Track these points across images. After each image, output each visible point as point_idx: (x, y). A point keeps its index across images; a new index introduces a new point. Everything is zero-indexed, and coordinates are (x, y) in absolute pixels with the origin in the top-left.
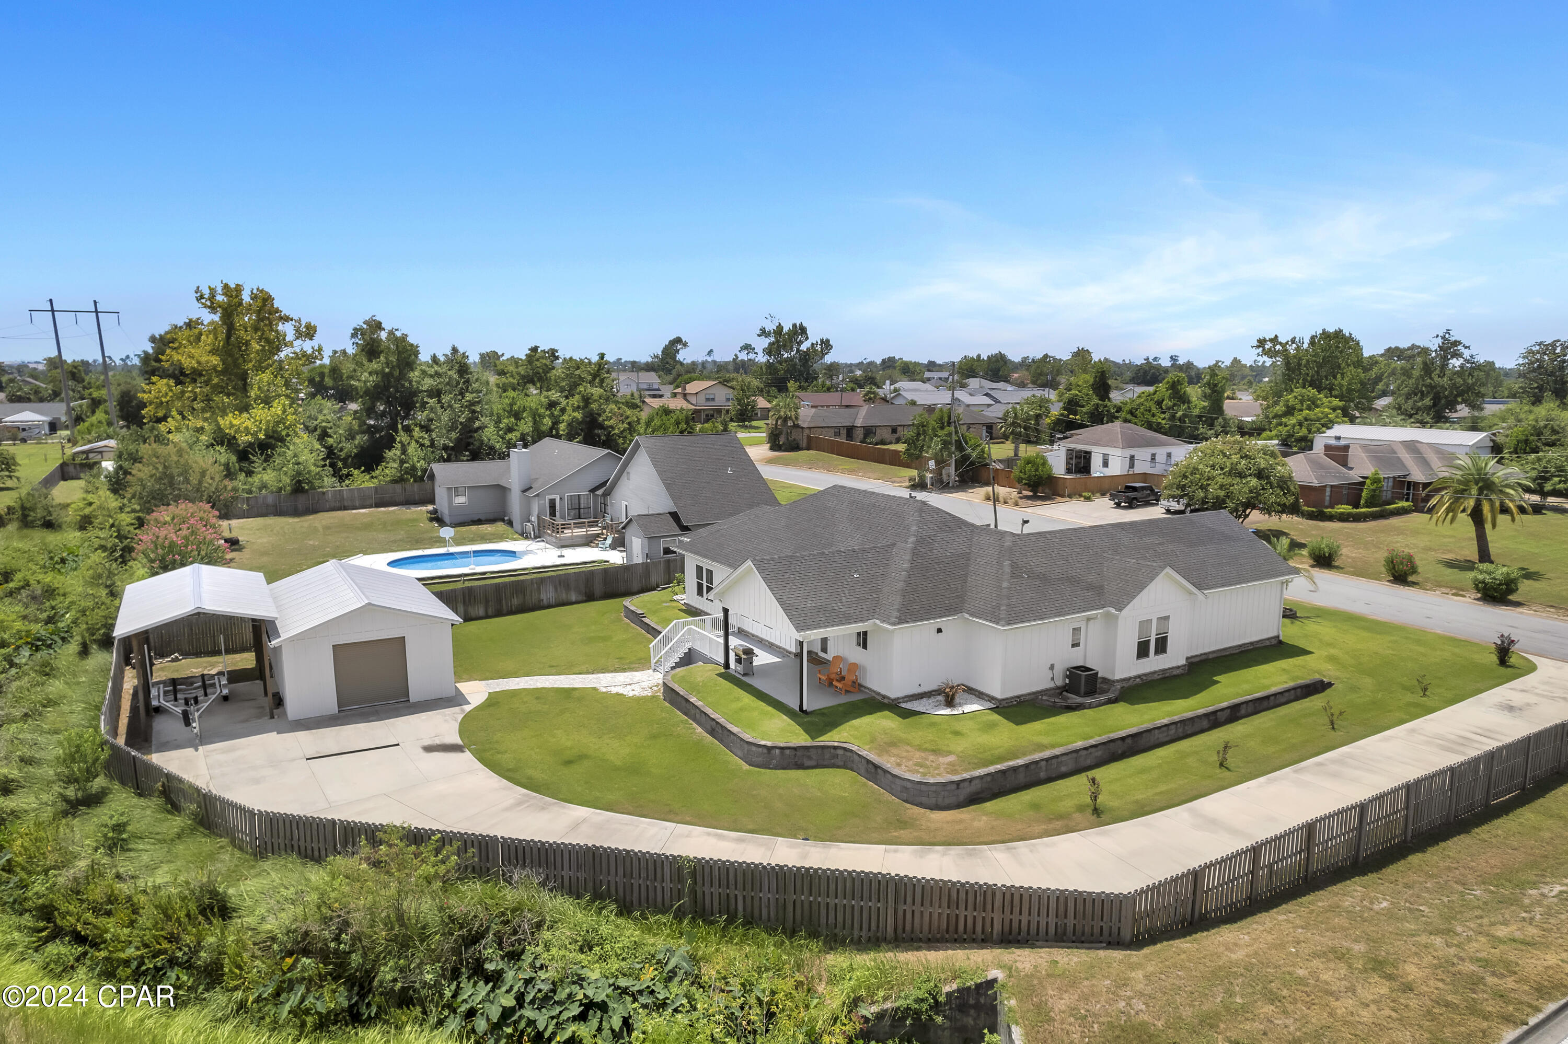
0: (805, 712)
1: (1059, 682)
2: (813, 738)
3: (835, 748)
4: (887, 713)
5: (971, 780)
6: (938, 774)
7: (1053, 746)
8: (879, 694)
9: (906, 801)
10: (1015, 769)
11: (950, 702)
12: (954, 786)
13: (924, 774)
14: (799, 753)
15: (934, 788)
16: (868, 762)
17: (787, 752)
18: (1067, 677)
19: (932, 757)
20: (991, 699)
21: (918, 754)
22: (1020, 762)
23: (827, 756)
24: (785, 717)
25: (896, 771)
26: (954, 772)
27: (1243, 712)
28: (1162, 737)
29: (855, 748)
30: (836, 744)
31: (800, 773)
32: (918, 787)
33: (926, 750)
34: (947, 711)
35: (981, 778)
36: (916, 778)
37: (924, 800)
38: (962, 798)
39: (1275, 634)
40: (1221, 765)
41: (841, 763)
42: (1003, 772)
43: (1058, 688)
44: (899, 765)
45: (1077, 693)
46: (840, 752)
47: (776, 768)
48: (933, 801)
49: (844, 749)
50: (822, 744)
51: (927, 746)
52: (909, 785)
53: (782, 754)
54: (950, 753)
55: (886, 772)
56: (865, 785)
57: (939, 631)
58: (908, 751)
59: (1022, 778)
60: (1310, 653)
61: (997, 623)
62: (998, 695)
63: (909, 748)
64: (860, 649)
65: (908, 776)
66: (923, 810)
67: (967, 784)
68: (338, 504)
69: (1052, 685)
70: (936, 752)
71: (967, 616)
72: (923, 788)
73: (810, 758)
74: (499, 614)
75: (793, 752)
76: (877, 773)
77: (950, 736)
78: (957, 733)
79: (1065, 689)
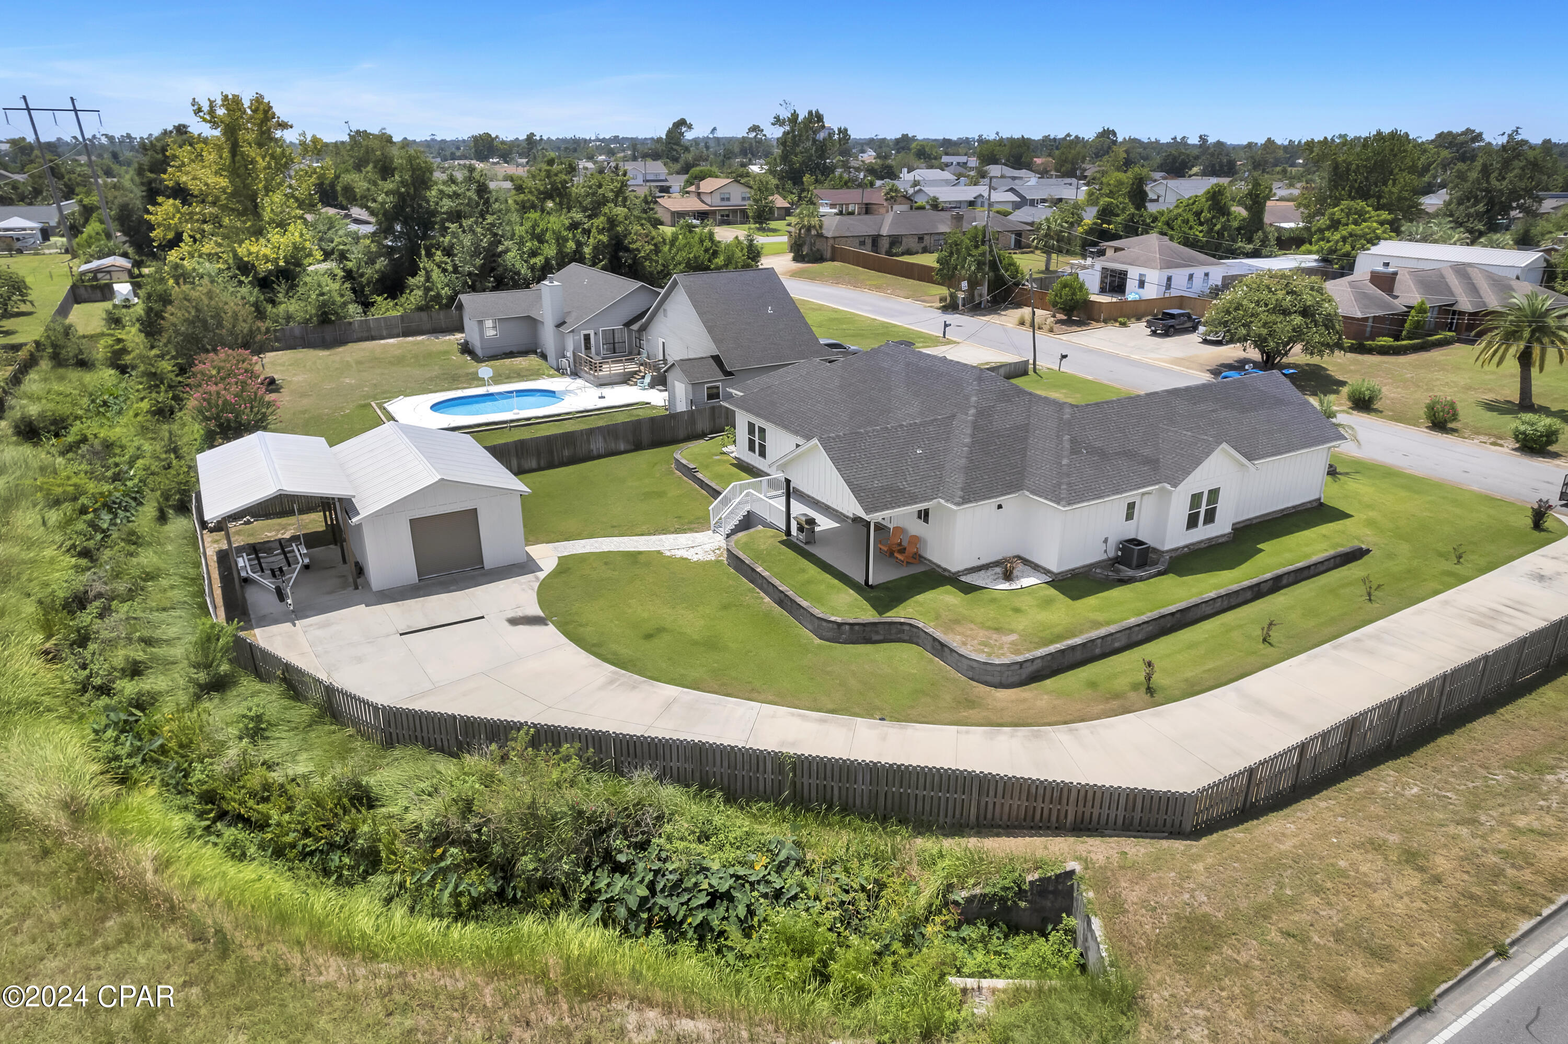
0: (871, 587)
1: (1112, 554)
2: (880, 614)
3: (902, 624)
4: (949, 587)
5: (1032, 660)
6: (1003, 654)
7: (1108, 623)
8: (939, 566)
9: (972, 679)
10: (1073, 648)
11: (1008, 576)
12: (1017, 667)
13: (989, 655)
14: (868, 629)
15: (998, 669)
16: (935, 639)
17: (857, 628)
18: (1120, 549)
19: (995, 636)
20: (1047, 572)
21: (982, 633)
22: (1078, 640)
23: (894, 631)
24: (852, 592)
25: (962, 651)
26: (1017, 652)
27: (1285, 581)
28: (1208, 610)
29: (921, 625)
30: (902, 620)
31: (869, 647)
32: (984, 667)
33: (989, 628)
34: (1005, 586)
35: (1042, 658)
36: (982, 658)
37: (989, 678)
38: (1024, 676)
39: (1317, 497)
40: (1264, 640)
41: (907, 638)
42: (1062, 652)
43: (1110, 559)
44: (964, 644)
45: (1129, 566)
46: (906, 628)
47: (845, 642)
48: (997, 680)
49: (911, 625)
50: (889, 620)
51: (989, 623)
52: (975, 665)
53: (851, 629)
54: (1012, 631)
55: (952, 650)
56: (931, 661)
57: (1000, 507)
58: (972, 630)
59: (1079, 656)
60: (1351, 516)
61: (1058, 503)
62: (1055, 569)
63: (972, 626)
64: (921, 522)
65: (974, 656)
66: (988, 688)
67: (1029, 664)
68: (365, 334)
69: (1104, 557)
70: (997, 630)
71: (1027, 493)
72: (989, 668)
73: (877, 633)
74: (551, 466)
75: (862, 628)
76: (943, 651)
77: (1010, 613)
78: (1017, 610)
79: (1116, 561)
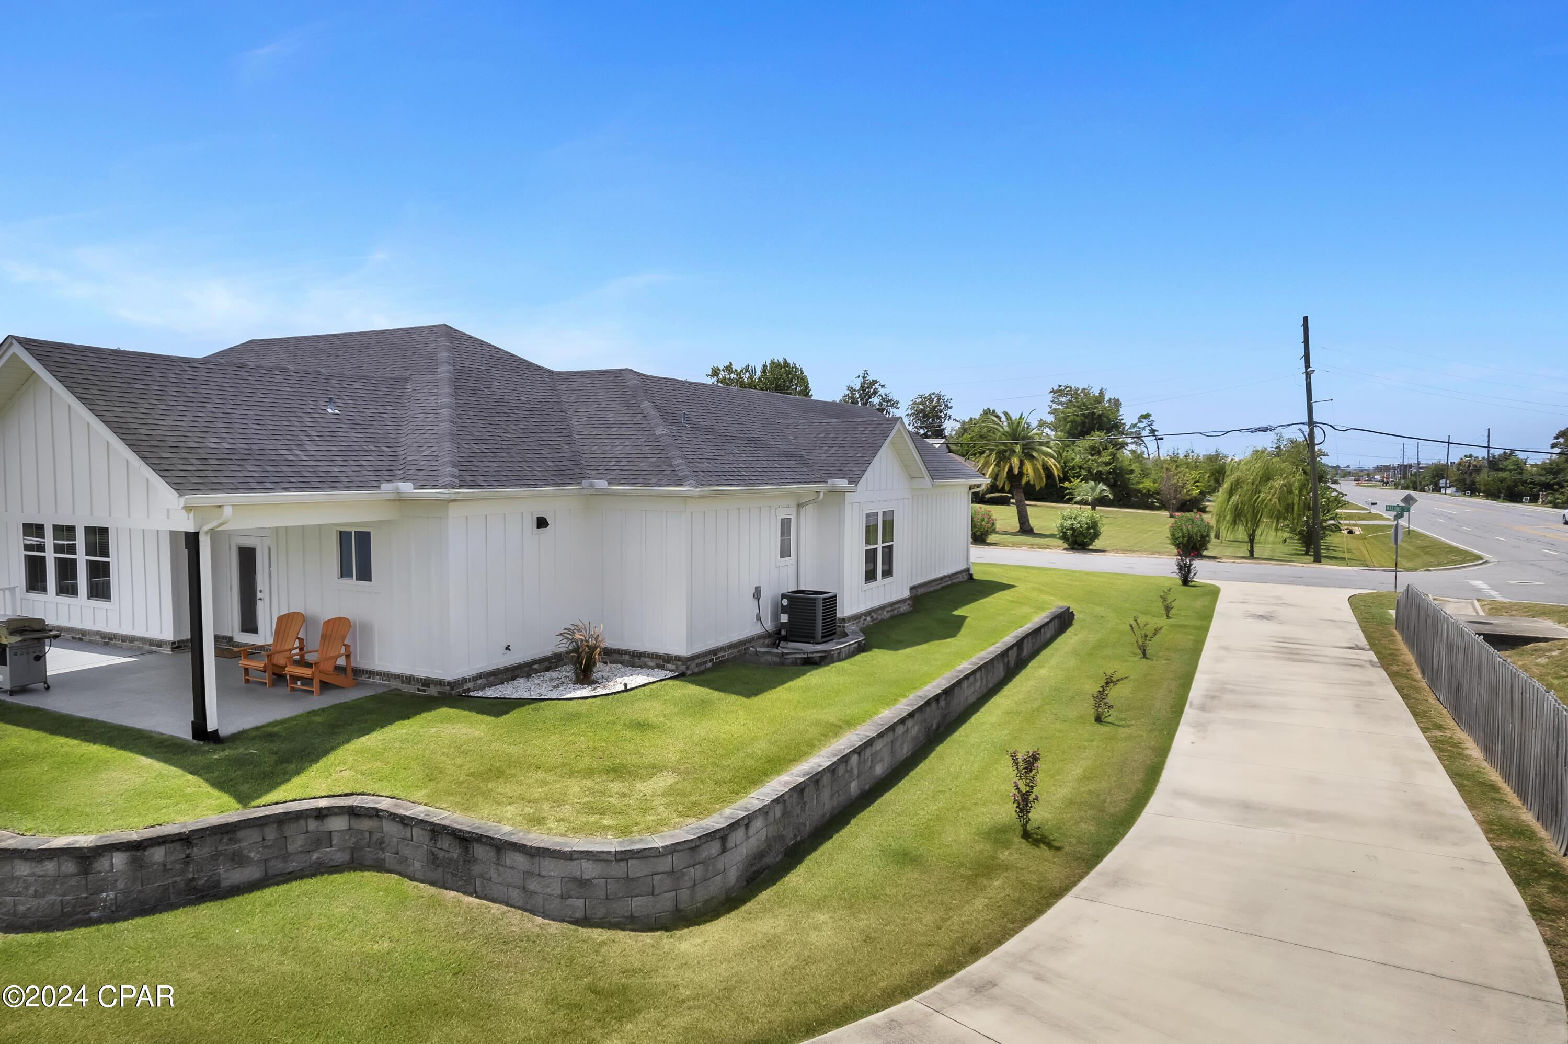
0: (214, 738)
1: (769, 625)
2: (244, 799)
3: (320, 814)
4: (444, 711)
5: (744, 823)
6: (660, 823)
8: (410, 680)
9: (585, 922)
10: (816, 780)
11: (584, 676)
12: (715, 847)
13: (624, 831)
14: (200, 852)
15: (665, 864)
16: (436, 831)
17: (158, 854)
19: (615, 787)
20: (661, 661)
21: (575, 787)
22: (820, 760)
23: (297, 843)
24: (145, 761)
25: (536, 838)
26: (695, 810)
29: (384, 804)
30: (322, 803)
31: (208, 912)
32: (618, 870)
33: (589, 773)
34: (585, 692)
35: (764, 811)
36: (609, 843)
37: (639, 905)
38: (733, 875)
39: (963, 567)
40: (1098, 719)
42: (799, 790)
43: (768, 635)
44: (537, 821)
46: (338, 824)
47: (116, 914)
48: (665, 902)
49: (354, 811)
50: (277, 810)
51: (586, 762)
52: (589, 870)
53: (137, 864)
54: (654, 769)
55: (501, 847)
56: (435, 903)
57: (542, 523)
58: (544, 783)
61: (680, 485)
62: (681, 650)
63: (541, 775)
64: (353, 583)
65: (578, 843)
66: (647, 938)
67: (740, 834)
69: (757, 630)
70: (617, 771)
71: (602, 484)
72: (636, 868)
73: (238, 859)
75: (179, 853)
76: (469, 860)
77: (628, 733)
78: (642, 726)
79: (777, 637)
